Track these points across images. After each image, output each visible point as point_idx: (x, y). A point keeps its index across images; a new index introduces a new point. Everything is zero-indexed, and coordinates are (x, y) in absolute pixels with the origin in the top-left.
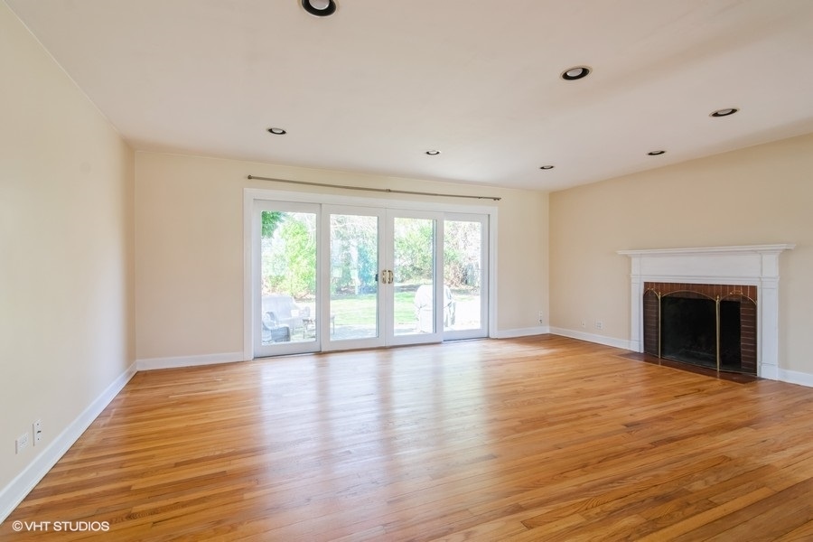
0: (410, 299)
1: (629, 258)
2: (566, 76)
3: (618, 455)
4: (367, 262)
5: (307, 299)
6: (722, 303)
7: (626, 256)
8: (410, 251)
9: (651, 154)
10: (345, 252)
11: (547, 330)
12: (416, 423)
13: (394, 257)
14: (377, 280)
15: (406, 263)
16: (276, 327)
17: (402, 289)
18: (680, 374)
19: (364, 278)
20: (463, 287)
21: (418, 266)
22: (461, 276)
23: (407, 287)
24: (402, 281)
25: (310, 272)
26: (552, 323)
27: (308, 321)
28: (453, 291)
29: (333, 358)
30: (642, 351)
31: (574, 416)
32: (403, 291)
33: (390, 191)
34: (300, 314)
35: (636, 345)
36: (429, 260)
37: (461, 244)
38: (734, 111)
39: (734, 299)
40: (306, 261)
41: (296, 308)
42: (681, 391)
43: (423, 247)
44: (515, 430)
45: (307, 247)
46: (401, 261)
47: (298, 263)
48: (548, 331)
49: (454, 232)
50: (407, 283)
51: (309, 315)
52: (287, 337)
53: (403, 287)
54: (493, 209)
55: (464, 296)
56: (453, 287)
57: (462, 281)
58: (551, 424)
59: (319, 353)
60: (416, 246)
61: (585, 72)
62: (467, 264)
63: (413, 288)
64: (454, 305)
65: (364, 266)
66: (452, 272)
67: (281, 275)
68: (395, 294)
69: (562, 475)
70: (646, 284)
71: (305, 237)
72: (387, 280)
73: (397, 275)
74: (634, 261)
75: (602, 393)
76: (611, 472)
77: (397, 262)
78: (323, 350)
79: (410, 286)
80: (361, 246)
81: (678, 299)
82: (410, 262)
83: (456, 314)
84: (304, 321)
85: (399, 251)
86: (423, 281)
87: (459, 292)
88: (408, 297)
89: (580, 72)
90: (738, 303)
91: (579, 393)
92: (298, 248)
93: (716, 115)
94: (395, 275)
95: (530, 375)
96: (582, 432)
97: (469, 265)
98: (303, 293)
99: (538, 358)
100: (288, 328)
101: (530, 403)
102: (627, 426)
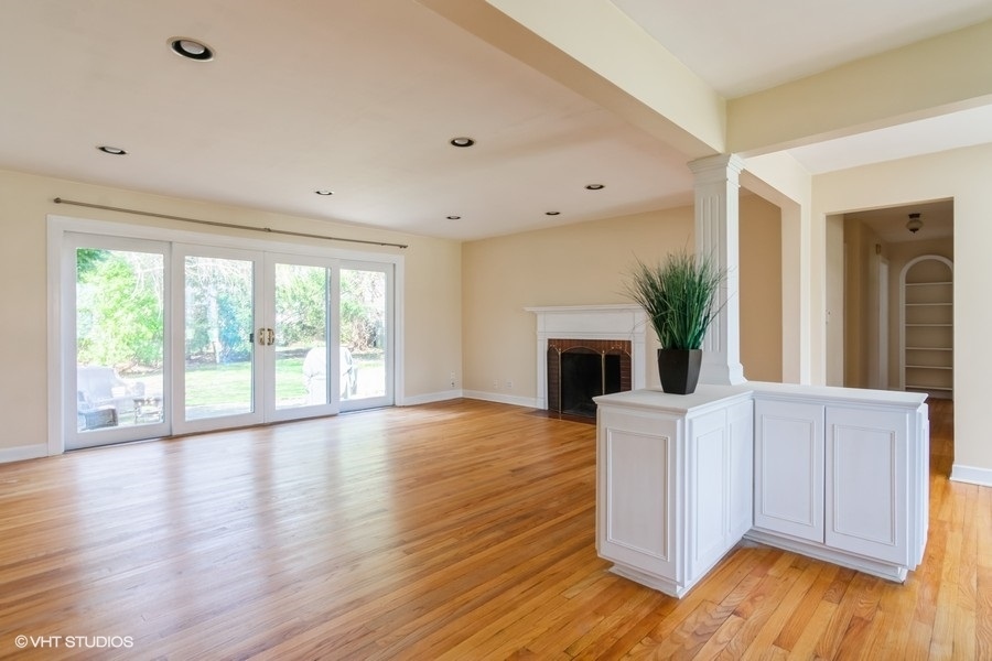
0: (297, 368)
1: (535, 315)
2: (453, 143)
3: (498, 494)
4: (233, 318)
5: (133, 373)
6: (606, 356)
7: (533, 312)
8: (297, 304)
9: (548, 214)
10: (197, 303)
11: (459, 394)
12: (304, 494)
13: (274, 312)
14: (252, 340)
15: (291, 319)
16: (92, 410)
17: (288, 355)
18: (572, 425)
19: (227, 340)
20: (371, 351)
21: (309, 324)
22: (367, 336)
23: (293, 352)
24: (286, 344)
25: (138, 333)
26: (465, 386)
27: (142, 401)
28: (354, 356)
29: (189, 443)
30: (547, 408)
31: (469, 469)
32: (287, 357)
33: (269, 230)
34: (127, 392)
35: (540, 401)
36: (324, 315)
37: (368, 296)
38: (601, 187)
39: (616, 353)
40: (131, 316)
41: (121, 384)
42: (568, 439)
43: (315, 298)
44: (409, 486)
45: (133, 296)
46: (285, 317)
47: (116, 320)
48: (461, 395)
49: (357, 280)
50: (293, 347)
51: (143, 394)
52: (114, 421)
53: (287, 352)
54: (399, 258)
55: (372, 362)
56: (357, 351)
57: (369, 342)
58: (446, 478)
59: (169, 438)
60: (305, 297)
61: (470, 143)
62: (374, 321)
63: (301, 353)
64: (356, 371)
65: (227, 324)
66: (355, 331)
67: (86, 338)
68: (277, 362)
69: (447, 514)
70: (550, 341)
71: (129, 281)
72: (267, 341)
73: (279, 337)
74: (540, 318)
75: (499, 447)
76: (488, 506)
77: (279, 318)
78: (174, 433)
79: (297, 351)
80: (222, 296)
81: (574, 354)
82: (295, 319)
83: (358, 383)
84: (136, 401)
85: (281, 303)
86: (316, 342)
87: (365, 356)
88: (293, 365)
89: (466, 142)
90: (619, 356)
91: (478, 450)
92: (117, 296)
93: (589, 188)
94: (277, 337)
95: (435, 439)
96: (472, 480)
97: (377, 322)
98: (126, 364)
99: (444, 422)
100: (113, 412)
101: (428, 464)
102: (513, 471)
